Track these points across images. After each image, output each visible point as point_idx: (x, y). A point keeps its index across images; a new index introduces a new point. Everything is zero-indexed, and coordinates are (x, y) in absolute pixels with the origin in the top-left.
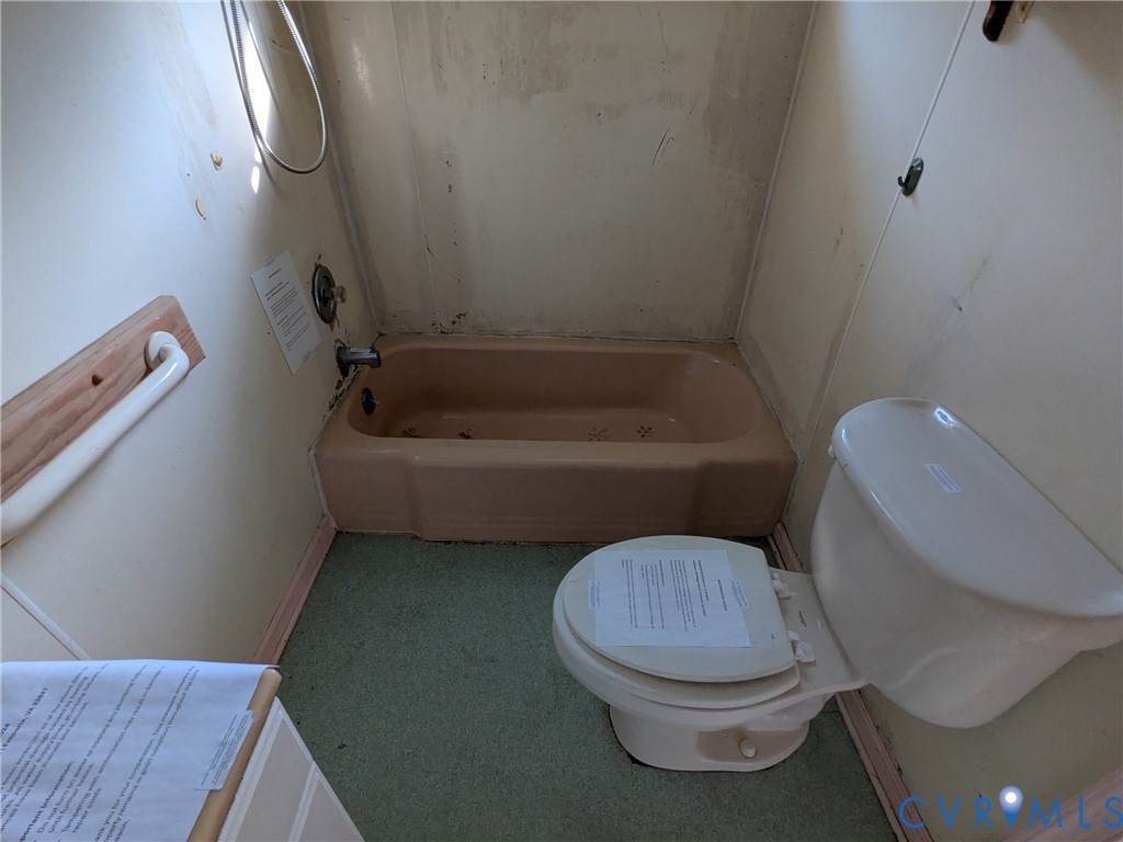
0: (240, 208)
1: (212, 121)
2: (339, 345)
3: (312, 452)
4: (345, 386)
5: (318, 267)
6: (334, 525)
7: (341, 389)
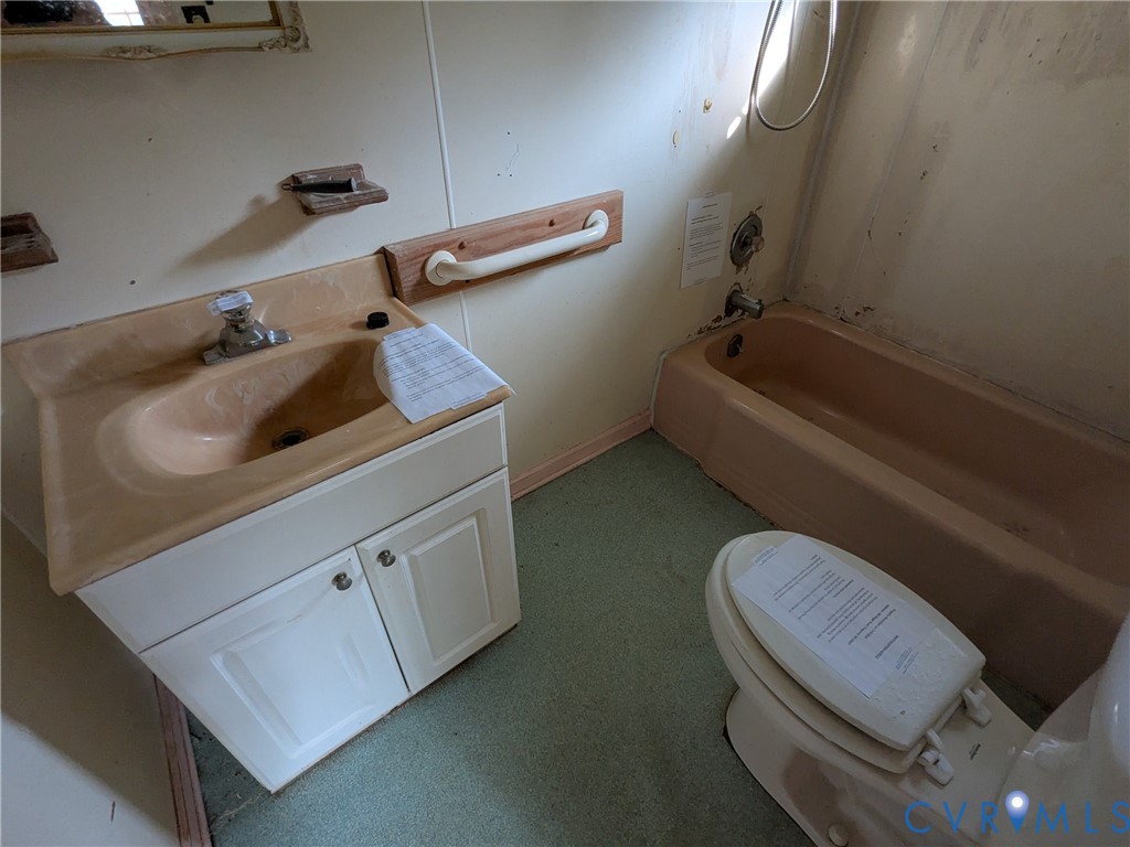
0: (708, 147)
1: (720, 74)
2: (737, 288)
3: (664, 356)
4: (722, 323)
5: (752, 215)
6: (652, 421)
7: (718, 324)
